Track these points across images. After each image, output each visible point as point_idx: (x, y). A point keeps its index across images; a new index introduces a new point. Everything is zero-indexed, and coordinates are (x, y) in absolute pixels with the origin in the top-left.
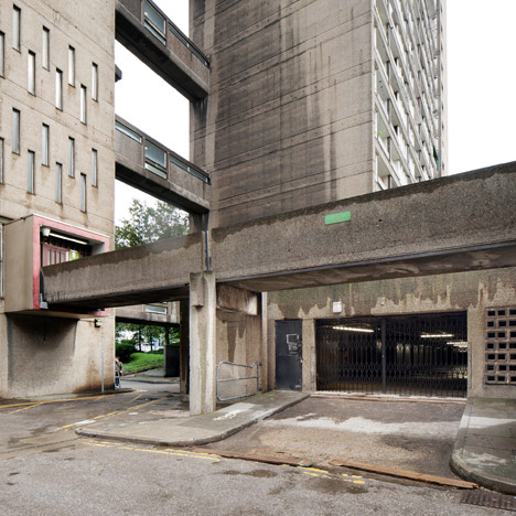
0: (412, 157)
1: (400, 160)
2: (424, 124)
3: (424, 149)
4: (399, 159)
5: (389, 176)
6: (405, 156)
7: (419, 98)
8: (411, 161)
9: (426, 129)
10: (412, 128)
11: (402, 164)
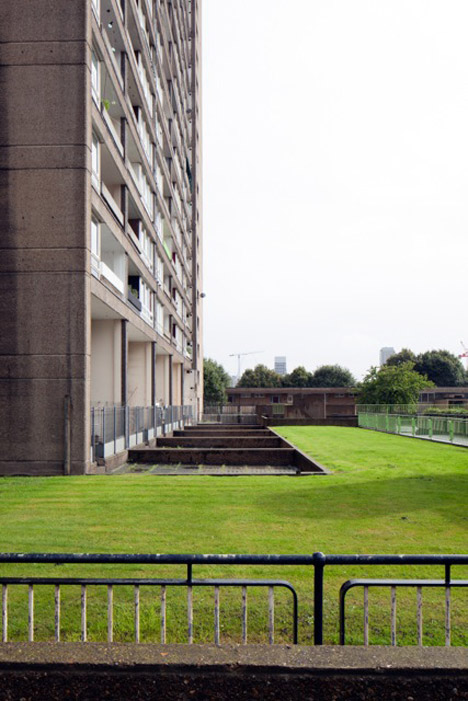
0: (160, 165)
1: (141, 163)
2: (175, 123)
3: (175, 158)
4: (139, 162)
5: (124, 186)
6: (150, 160)
7: (169, 81)
8: (158, 170)
9: (178, 131)
10: (160, 120)
11: (144, 172)
